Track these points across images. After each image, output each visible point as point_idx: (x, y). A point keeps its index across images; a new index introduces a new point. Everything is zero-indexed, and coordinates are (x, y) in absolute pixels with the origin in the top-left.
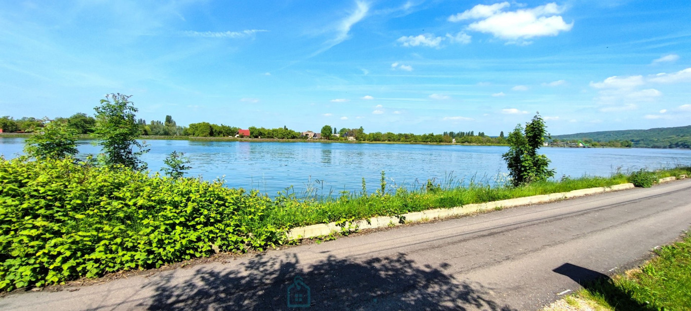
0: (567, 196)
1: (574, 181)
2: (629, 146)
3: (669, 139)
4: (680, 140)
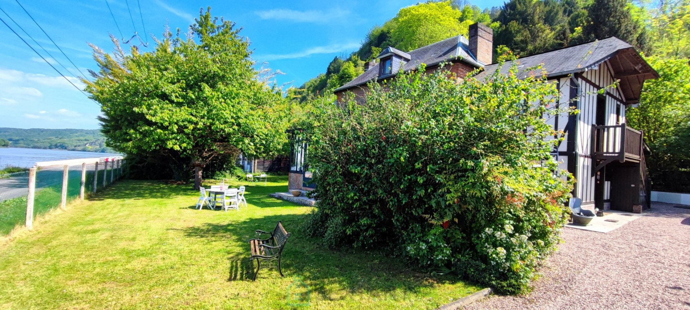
2: (6, 146)
3: (49, 141)
4: (59, 141)
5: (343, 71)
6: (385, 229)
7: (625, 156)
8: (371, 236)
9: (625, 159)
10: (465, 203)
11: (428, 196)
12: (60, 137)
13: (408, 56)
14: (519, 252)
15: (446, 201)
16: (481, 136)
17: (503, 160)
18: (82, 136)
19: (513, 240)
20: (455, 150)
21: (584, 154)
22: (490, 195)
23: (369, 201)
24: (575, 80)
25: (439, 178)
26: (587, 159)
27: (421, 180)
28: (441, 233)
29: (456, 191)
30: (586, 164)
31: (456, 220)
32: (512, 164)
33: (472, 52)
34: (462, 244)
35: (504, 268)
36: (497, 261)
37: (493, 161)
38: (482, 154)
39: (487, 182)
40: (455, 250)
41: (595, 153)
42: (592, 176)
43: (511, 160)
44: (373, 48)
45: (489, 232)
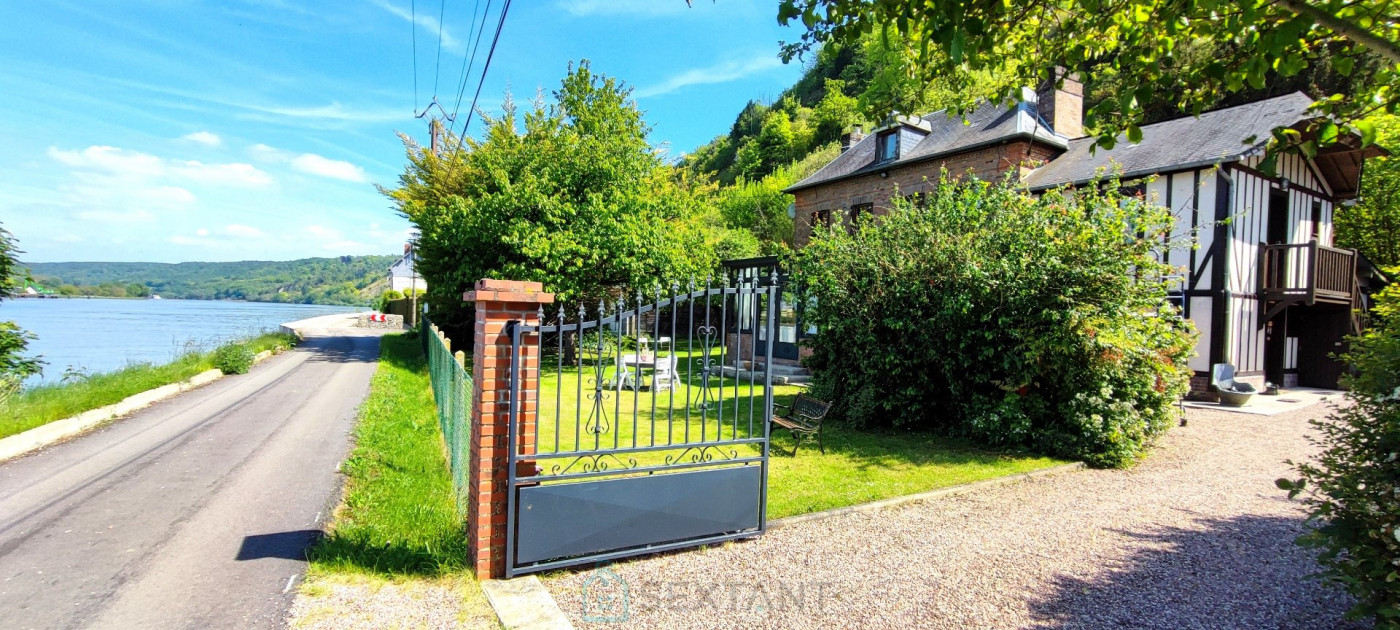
0: (117, 414)
1: (113, 377)
2: (143, 295)
3: (214, 284)
4: (231, 285)
5: (768, 130)
6: (934, 404)
7: (1315, 295)
8: (918, 412)
9: (1315, 300)
10: (1050, 362)
11: (998, 357)
12: (233, 276)
13: (926, 126)
14: (1120, 421)
15: (1026, 359)
16: (1070, 280)
17: (1099, 309)
18: (270, 273)
19: (1112, 407)
20: (1035, 297)
21: (1242, 293)
22: (1081, 351)
23: (914, 365)
24: (1224, 174)
25: (1016, 334)
26: (1247, 300)
27: (989, 336)
28: (1018, 401)
29: (1037, 348)
30: (1246, 309)
31: (1038, 385)
32: (1112, 315)
33: (1045, 118)
34: (1045, 415)
35: (1101, 439)
36: (1091, 432)
37: (1085, 311)
38: (1071, 304)
39: (1078, 336)
40: (1037, 424)
41: (1264, 290)
42: (1259, 328)
43: (1109, 309)
44: (829, 82)
45: (1081, 399)
